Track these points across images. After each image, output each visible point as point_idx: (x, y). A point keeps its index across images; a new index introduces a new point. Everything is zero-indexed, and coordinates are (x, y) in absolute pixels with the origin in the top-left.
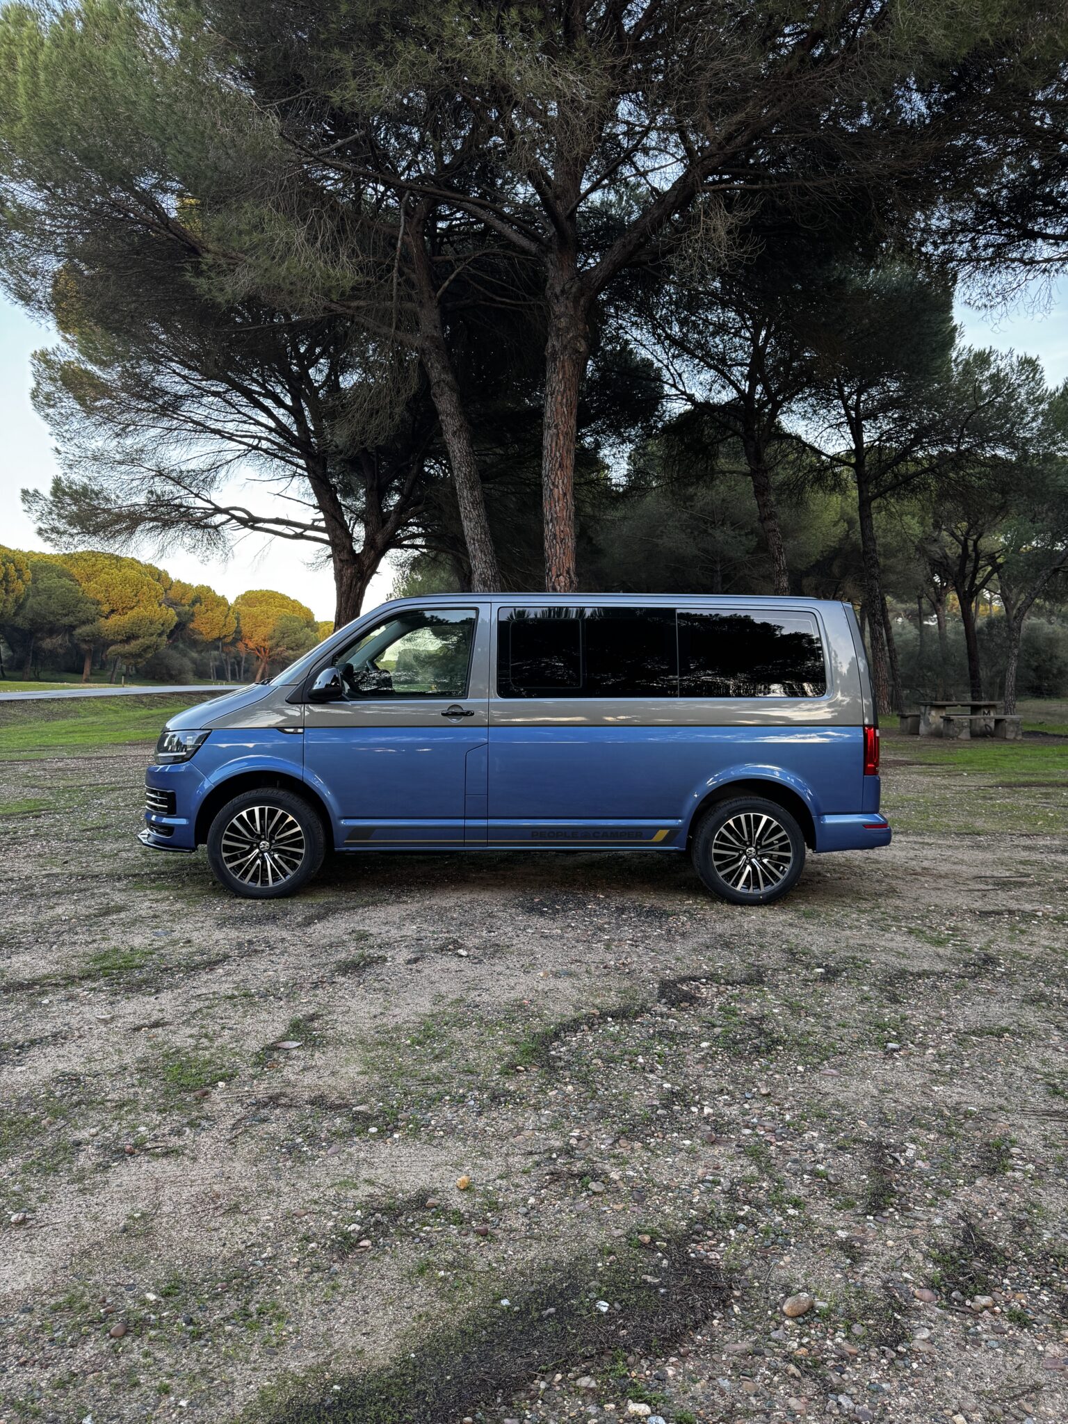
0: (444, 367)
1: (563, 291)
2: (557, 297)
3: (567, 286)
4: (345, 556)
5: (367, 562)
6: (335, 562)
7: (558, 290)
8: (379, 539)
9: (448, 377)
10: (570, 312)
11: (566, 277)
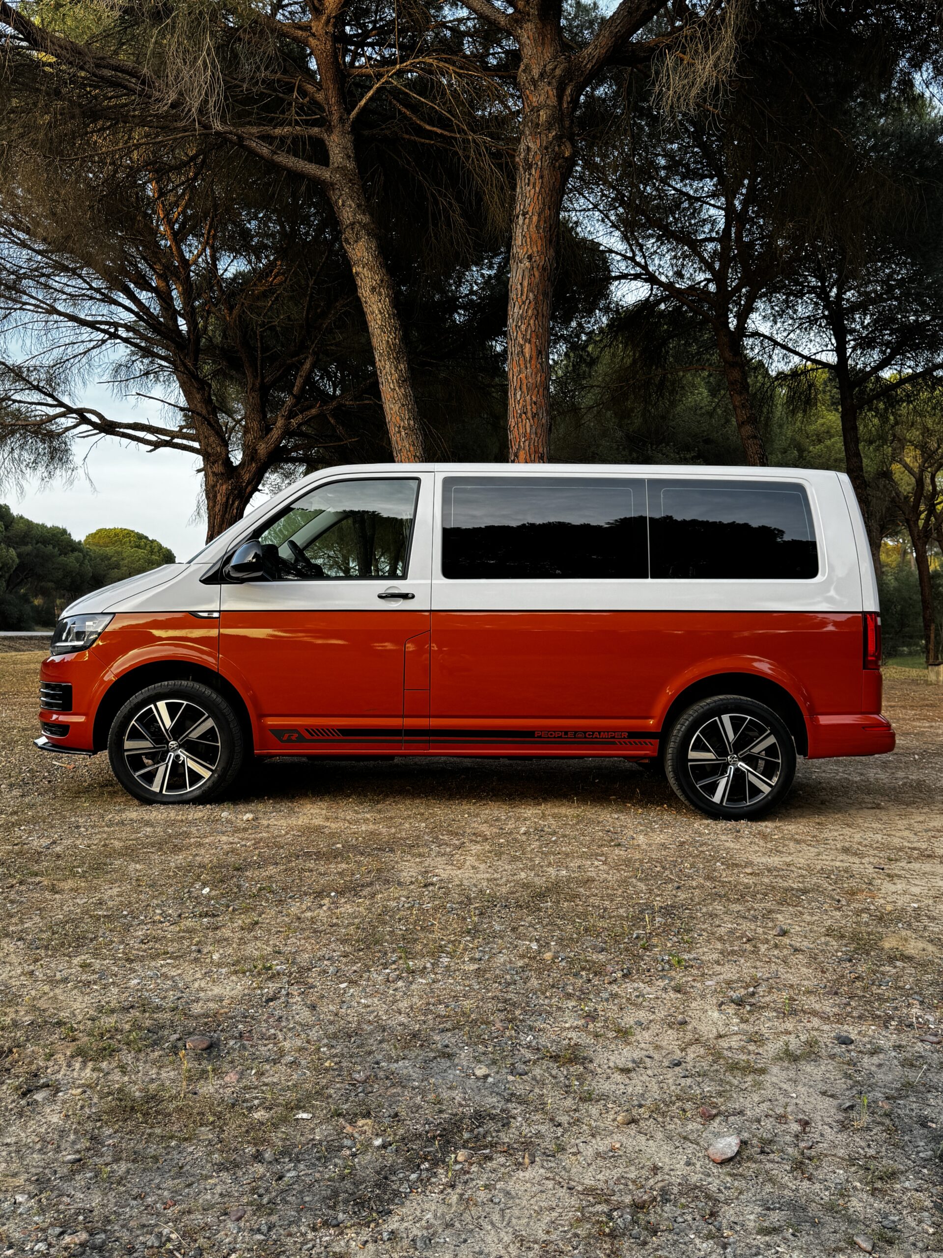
0: (359, 206)
1: (542, 75)
2: (534, 82)
3: (549, 67)
4: (218, 468)
5: (246, 477)
6: (206, 475)
7: (536, 73)
8: (262, 449)
9: (365, 219)
10: (552, 102)
11: (548, 53)
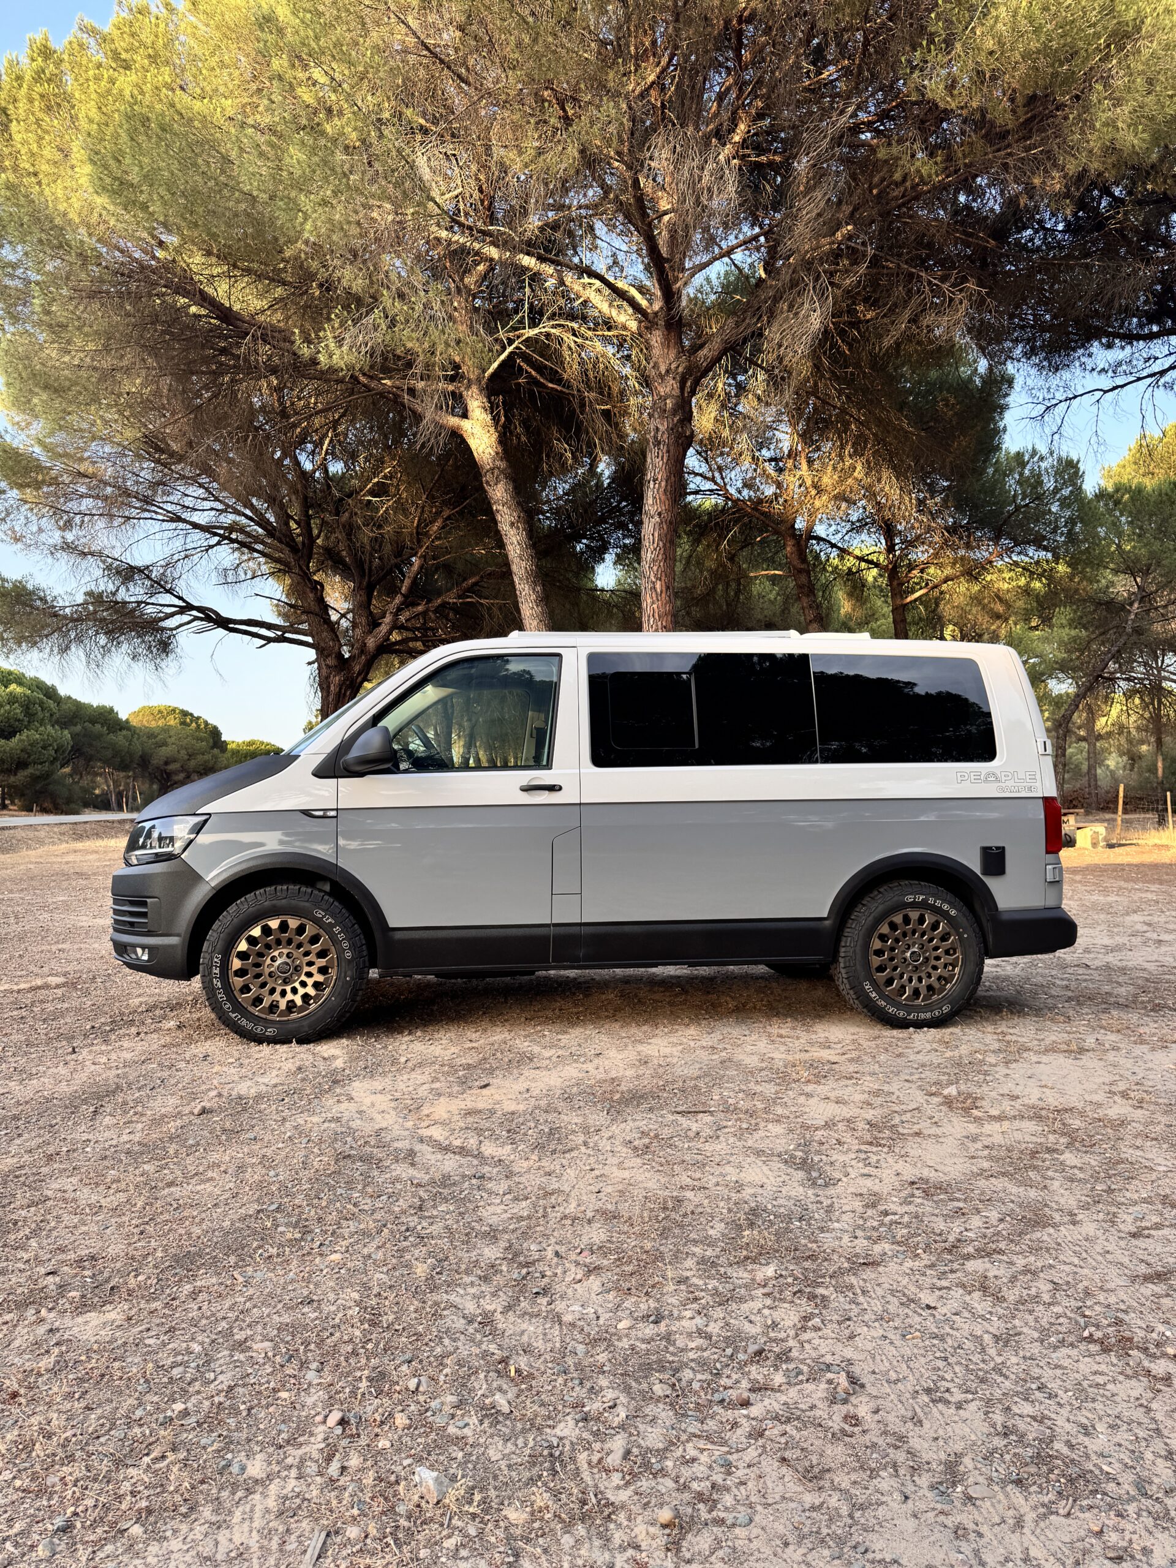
0: (497, 453)
1: (668, 371)
2: (661, 377)
4: (331, 661)
5: (357, 668)
6: (319, 668)
7: (663, 369)
8: (371, 642)
9: (502, 465)
10: (676, 392)
11: (672, 355)
